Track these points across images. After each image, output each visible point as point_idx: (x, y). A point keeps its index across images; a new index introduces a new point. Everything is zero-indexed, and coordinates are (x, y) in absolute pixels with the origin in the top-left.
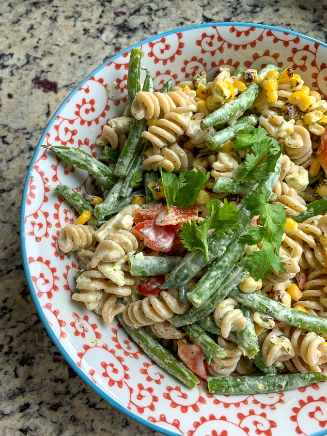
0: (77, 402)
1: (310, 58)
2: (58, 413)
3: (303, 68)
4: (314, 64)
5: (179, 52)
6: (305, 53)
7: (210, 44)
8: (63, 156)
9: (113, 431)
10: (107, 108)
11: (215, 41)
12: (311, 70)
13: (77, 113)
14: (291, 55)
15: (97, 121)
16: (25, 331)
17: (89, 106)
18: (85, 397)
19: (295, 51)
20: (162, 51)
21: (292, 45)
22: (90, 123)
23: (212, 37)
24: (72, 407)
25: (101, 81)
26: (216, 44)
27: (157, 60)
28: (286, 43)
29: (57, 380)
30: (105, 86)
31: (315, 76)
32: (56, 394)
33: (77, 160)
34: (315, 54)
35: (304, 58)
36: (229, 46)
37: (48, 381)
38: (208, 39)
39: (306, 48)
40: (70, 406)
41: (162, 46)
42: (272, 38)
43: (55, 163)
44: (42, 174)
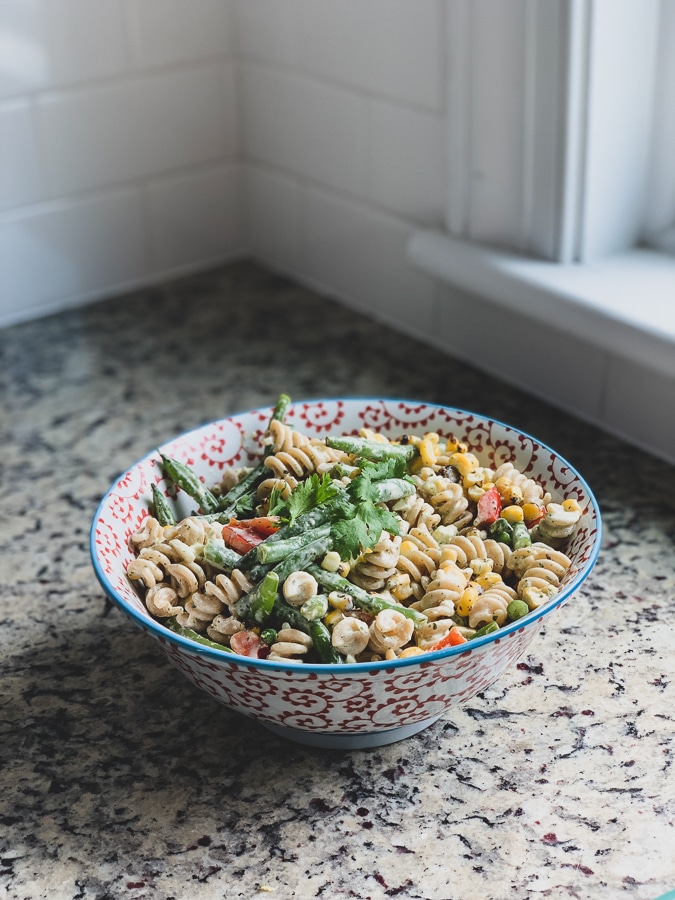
0: (48, 820)
1: (485, 436)
2: (10, 828)
3: (479, 448)
4: (489, 442)
5: (336, 422)
6: (480, 431)
7: (375, 419)
8: (171, 466)
9: (88, 863)
10: (238, 457)
11: (381, 416)
12: (487, 450)
13: (202, 445)
14: (465, 434)
15: (221, 465)
16: (8, 733)
17: (217, 444)
18: (62, 817)
19: (469, 430)
20: (317, 416)
21: (466, 424)
22: (212, 463)
23: (378, 411)
24: (37, 825)
25: (239, 425)
26: (382, 420)
27: (309, 424)
28: (459, 422)
29: (28, 792)
30: (242, 432)
31: (491, 456)
32: (18, 807)
33: (185, 476)
34: (489, 432)
35: (479, 437)
36: (397, 422)
37: (14, 790)
38: (373, 413)
39: (480, 426)
40: (32, 824)
41: (318, 411)
42: (444, 417)
43: (160, 476)
44: (142, 475)
